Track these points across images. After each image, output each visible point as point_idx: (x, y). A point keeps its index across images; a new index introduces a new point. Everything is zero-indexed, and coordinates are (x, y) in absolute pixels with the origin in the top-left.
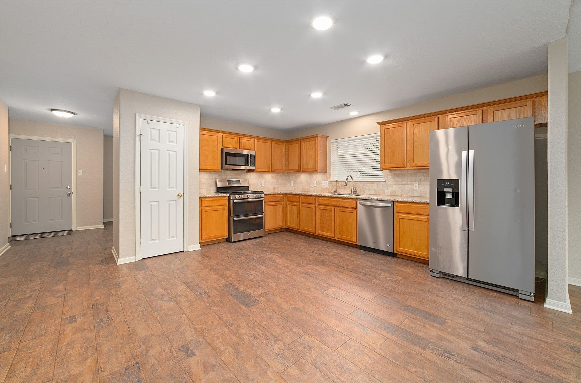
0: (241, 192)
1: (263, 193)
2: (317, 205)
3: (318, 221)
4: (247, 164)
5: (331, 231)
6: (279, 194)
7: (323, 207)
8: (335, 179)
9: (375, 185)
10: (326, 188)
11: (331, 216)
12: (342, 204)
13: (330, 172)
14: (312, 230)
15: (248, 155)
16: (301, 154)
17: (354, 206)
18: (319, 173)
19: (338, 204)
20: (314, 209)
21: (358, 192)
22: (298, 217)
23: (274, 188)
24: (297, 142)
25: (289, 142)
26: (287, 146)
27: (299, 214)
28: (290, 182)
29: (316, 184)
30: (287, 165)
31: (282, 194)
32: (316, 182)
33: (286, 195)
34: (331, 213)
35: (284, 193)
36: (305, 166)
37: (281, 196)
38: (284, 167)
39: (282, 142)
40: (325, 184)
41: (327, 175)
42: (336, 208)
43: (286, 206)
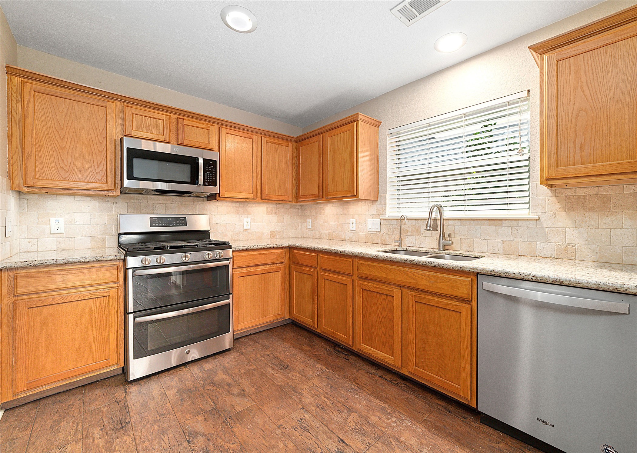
0: (164, 248)
1: (230, 247)
2: (355, 277)
3: (359, 318)
4: (194, 180)
5: (391, 348)
6: (274, 248)
7: (371, 285)
8: (398, 215)
9: (505, 229)
10: (376, 233)
11: (392, 311)
12: (423, 284)
13: (385, 199)
14: (342, 337)
15: (196, 160)
16: (323, 164)
17: (463, 291)
18: (360, 203)
19: (411, 282)
20: (350, 287)
21: (458, 248)
22: (313, 300)
23: (273, 235)
24: (315, 139)
25: (300, 141)
26: (298, 149)
27: (315, 291)
28: (306, 222)
29: (354, 224)
30: (297, 186)
31: (282, 248)
32: (354, 220)
33: (291, 248)
34: (392, 303)
35: (287, 245)
36: (331, 188)
37: (280, 251)
38: (290, 192)
39: (287, 139)
40: (373, 224)
41: (378, 205)
42: (406, 291)
43: (290, 274)
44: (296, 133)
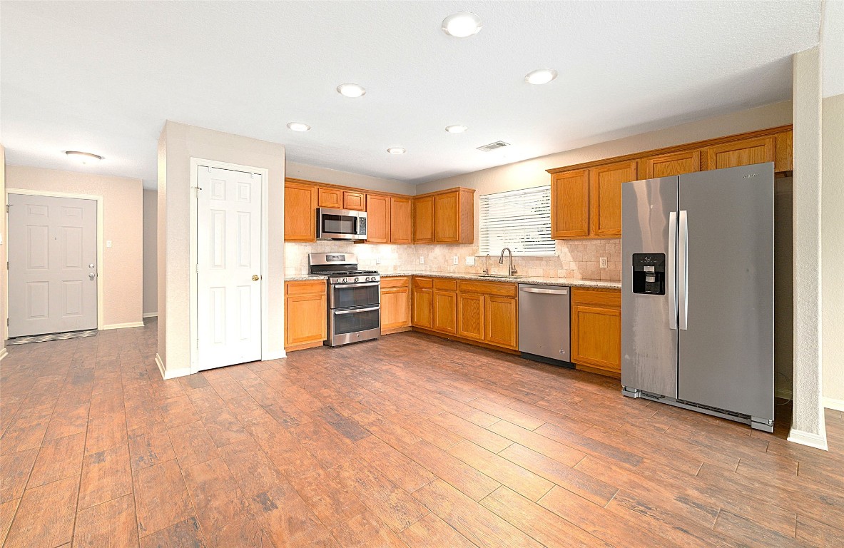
0: (346, 274)
1: (379, 275)
2: (458, 292)
3: (461, 316)
4: (354, 232)
5: (479, 330)
6: (402, 276)
7: (468, 296)
8: (485, 254)
9: (544, 263)
10: (472, 267)
11: (479, 309)
12: (495, 291)
13: (478, 243)
14: (450, 330)
15: (355, 219)
16: (435, 218)
17: (512, 293)
18: (461, 246)
19: (489, 291)
20: (455, 298)
21: (519, 273)
22: (430, 310)
23: (395, 268)
24: (429, 199)
25: (417, 199)
26: (414, 204)
27: (432, 305)
28: (419, 258)
29: (457, 260)
30: (414, 233)
31: (407, 276)
32: (457, 258)
33: (413, 277)
34: (478, 304)
35: (410, 274)
36: (441, 234)
37: (406, 278)
38: (410, 236)
39: (407, 198)
40: (470, 260)
41: (473, 247)
42: (487, 296)
43: (412, 294)
44: (414, 194)
